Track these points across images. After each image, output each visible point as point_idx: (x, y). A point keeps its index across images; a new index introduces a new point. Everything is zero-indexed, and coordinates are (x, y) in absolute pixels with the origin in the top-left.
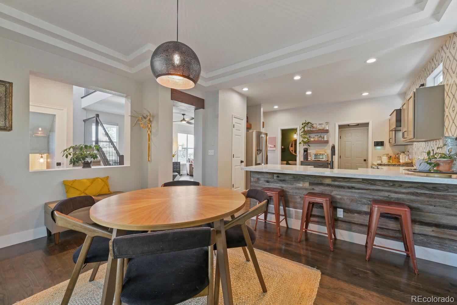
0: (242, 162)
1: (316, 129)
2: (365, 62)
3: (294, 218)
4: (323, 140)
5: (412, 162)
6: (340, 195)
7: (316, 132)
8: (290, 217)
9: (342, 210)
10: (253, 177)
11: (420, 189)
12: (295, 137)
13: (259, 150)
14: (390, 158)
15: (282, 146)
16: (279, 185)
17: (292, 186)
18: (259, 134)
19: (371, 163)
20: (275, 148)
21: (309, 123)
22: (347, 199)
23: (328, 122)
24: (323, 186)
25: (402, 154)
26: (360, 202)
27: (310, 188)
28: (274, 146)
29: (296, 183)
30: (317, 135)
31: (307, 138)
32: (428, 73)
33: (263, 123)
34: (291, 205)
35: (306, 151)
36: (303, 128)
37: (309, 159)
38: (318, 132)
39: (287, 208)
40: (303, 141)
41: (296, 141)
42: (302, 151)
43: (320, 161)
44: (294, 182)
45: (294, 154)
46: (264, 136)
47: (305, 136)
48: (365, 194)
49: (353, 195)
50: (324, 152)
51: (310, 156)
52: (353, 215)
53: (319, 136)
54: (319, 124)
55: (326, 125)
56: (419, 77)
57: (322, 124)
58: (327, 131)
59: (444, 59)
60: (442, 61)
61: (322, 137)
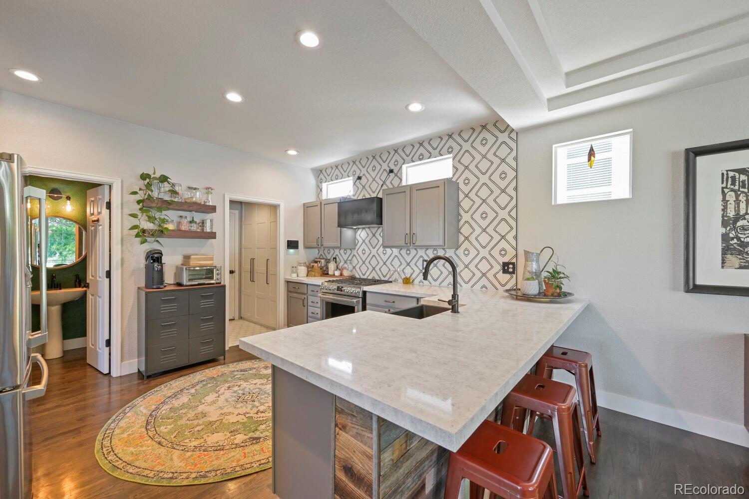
1: (182, 198)
4: (201, 230)
7: (181, 207)
23: (211, 186)
25: (332, 262)
30: (185, 217)
32: (407, 159)
35: (157, 258)
36: (146, 188)
38: (187, 208)
43: (204, 284)
50: (212, 262)
53: (189, 219)
54: (190, 188)
55: (206, 195)
56: (374, 157)
57: (195, 189)
58: (213, 209)
59: (455, 152)
60: (449, 153)
61: (198, 222)
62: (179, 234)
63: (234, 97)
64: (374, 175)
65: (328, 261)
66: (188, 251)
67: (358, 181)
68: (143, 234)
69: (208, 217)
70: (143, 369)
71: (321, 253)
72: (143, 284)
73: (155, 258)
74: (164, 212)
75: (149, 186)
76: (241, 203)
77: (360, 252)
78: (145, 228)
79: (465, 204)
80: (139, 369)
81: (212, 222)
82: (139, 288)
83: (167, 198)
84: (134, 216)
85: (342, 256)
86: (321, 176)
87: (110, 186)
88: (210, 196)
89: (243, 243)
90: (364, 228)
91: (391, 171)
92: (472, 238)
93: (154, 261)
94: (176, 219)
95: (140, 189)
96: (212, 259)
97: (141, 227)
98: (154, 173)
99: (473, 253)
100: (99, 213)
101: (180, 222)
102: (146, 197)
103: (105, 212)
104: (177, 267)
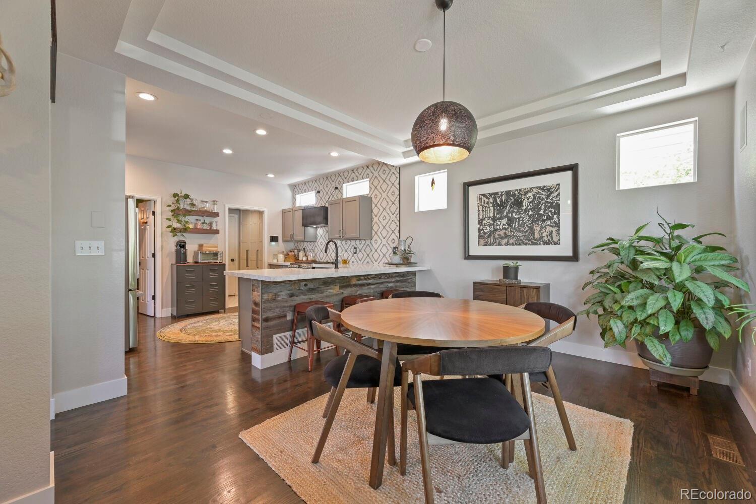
1: (197, 208)
4: (209, 228)
7: (197, 214)
10: (267, 293)
14: (287, 256)
17: (322, 295)
21: (186, 196)
24: (351, 287)
25: (302, 251)
27: (340, 292)
29: (327, 289)
30: (199, 220)
32: (346, 180)
38: (200, 214)
40: (170, 227)
44: (323, 288)
50: (216, 249)
53: (202, 221)
54: (202, 201)
55: (213, 206)
56: (327, 178)
57: (206, 202)
58: (217, 215)
59: (370, 176)
60: (367, 177)
61: (208, 223)
62: (196, 231)
63: (228, 151)
64: (327, 191)
65: (299, 251)
66: (201, 243)
67: (318, 194)
68: (174, 231)
69: (214, 220)
70: (175, 314)
71: (296, 245)
72: (174, 262)
73: (181, 245)
74: (187, 217)
75: (178, 201)
76: (240, 210)
77: (319, 243)
78: (176, 227)
79: (375, 211)
80: (172, 314)
81: (217, 224)
82: (172, 264)
83: (188, 208)
84: (169, 219)
85: (308, 246)
86: (296, 190)
87: (155, 201)
88: (215, 206)
89: (241, 238)
90: (321, 227)
91: (337, 188)
92: (379, 233)
93: (181, 247)
94: (194, 221)
95: (173, 203)
96: (216, 247)
97: (173, 226)
98: (181, 193)
99: (379, 242)
100: (148, 218)
101: (196, 223)
102: (176, 207)
103: (152, 217)
104: (195, 252)
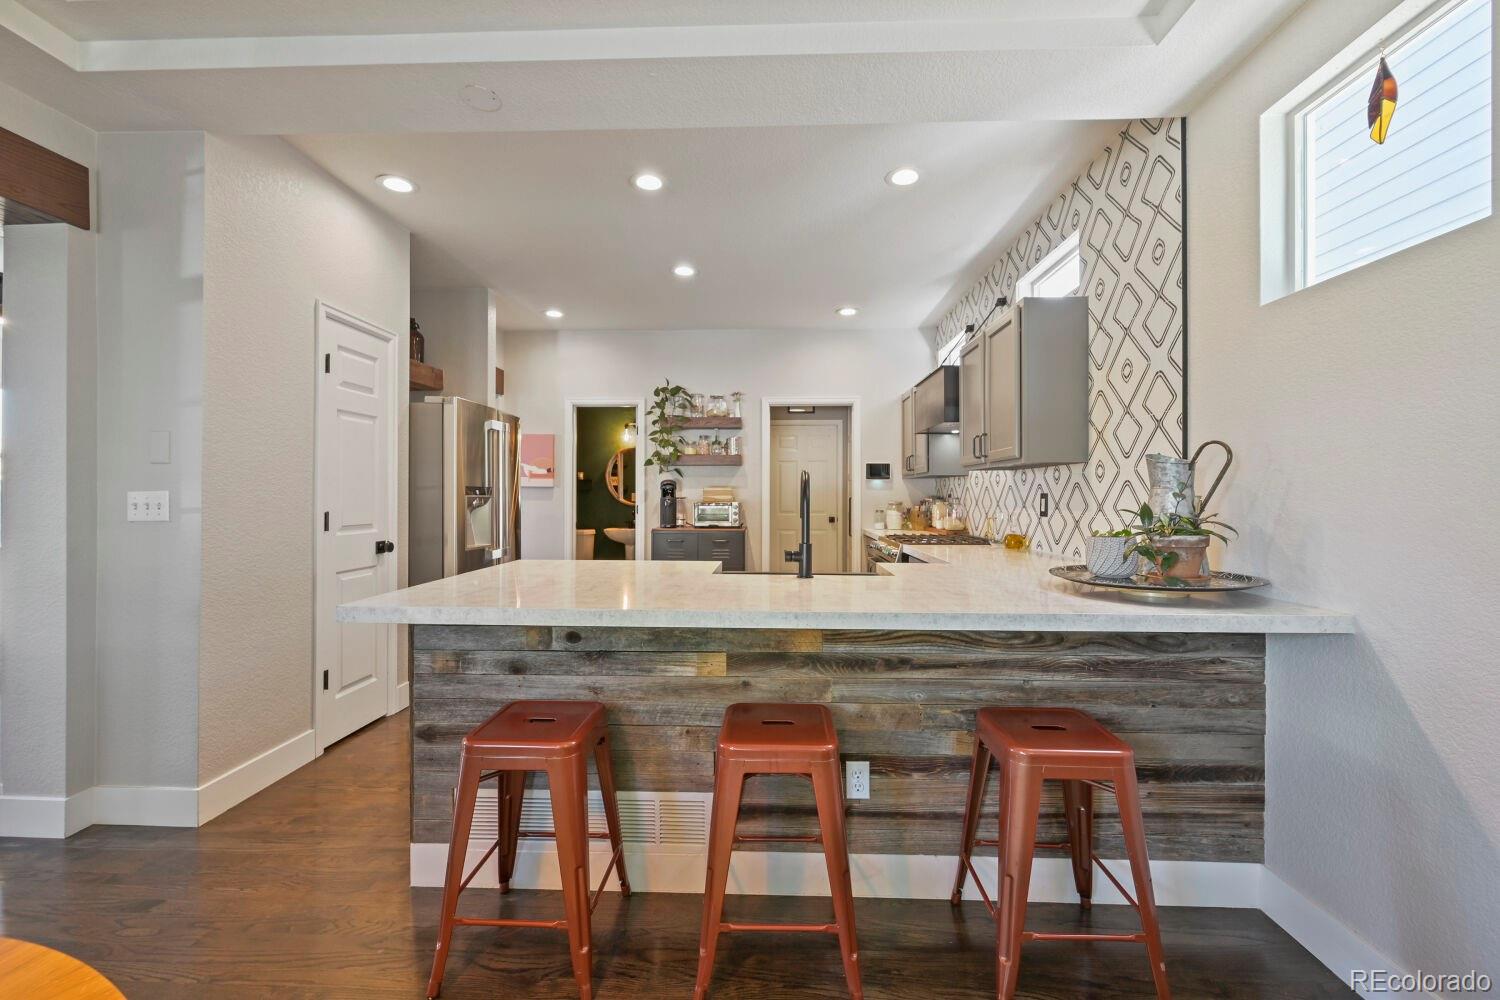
0: (383, 548)
1: (702, 412)
2: (887, 179)
3: (658, 840)
4: (724, 454)
5: (965, 529)
6: (856, 700)
7: (702, 424)
8: (637, 838)
9: (864, 766)
10: (430, 650)
11: (1115, 646)
12: (626, 438)
13: (477, 491)
14: (907, 515)
15: (579, 470)
16: (578, 680)
17: (647, 680)
18: (477, 418)
19: (859, 531)
20: (551, 480)
21: (677, 390)
22: (884, 713)
23: (742, 391)
24: (789, 666)
25: (938, 503)
26: (930, 723)
27: (731, 681)
28: (549, 470)
29: (667, 663)
30: (706, 437)
31: (673, 445)
32: (1022, 266)
33: (500, 374)
34: (643, 773)
35: (669, 490)
36: (660, 405)
37: (679, 522)
38: (709, 425)
39: (620, 795)
40: (657, 454)
41: (630, 455)
42: (656, 495)
43: (717, 527)
44: (657, 657)
45: (622, 499)
46: (500, 429)
47: (665, 436)
48: (948, 685)
49: (906, 693)
50: (730, 497)
51: (684, 511)
52: (908, 780)
53: (712, 439)
54: (714, 398)
55: (732, 404)
57: (720, 398)
58: (739, 423)
59: (1083, 221)
60: (1075, 227)
61: (721, 442)
62: (699, 460)
63: (684, 271)
67: (969, 335)
68: (662, 462)
69: (734, 435)
73: (667, 490)
74: (682, 433)
75: (663, 402)
77: (973, 480)
79: (1098, 346)
81: (739, 442)
83: (683, 414)
85: (957, 490)
86: (938, 339)
87: (635, 408)
88: (737, 404)
91: (1003, 301)
92: (1108, 435)
93: (668, 494)
94: (695, 441)
95: (655, 407)
96: (730, 493)
98: (669, 385)
99: (1110, 471)
101: (699, 444)
102: (661, 415)
